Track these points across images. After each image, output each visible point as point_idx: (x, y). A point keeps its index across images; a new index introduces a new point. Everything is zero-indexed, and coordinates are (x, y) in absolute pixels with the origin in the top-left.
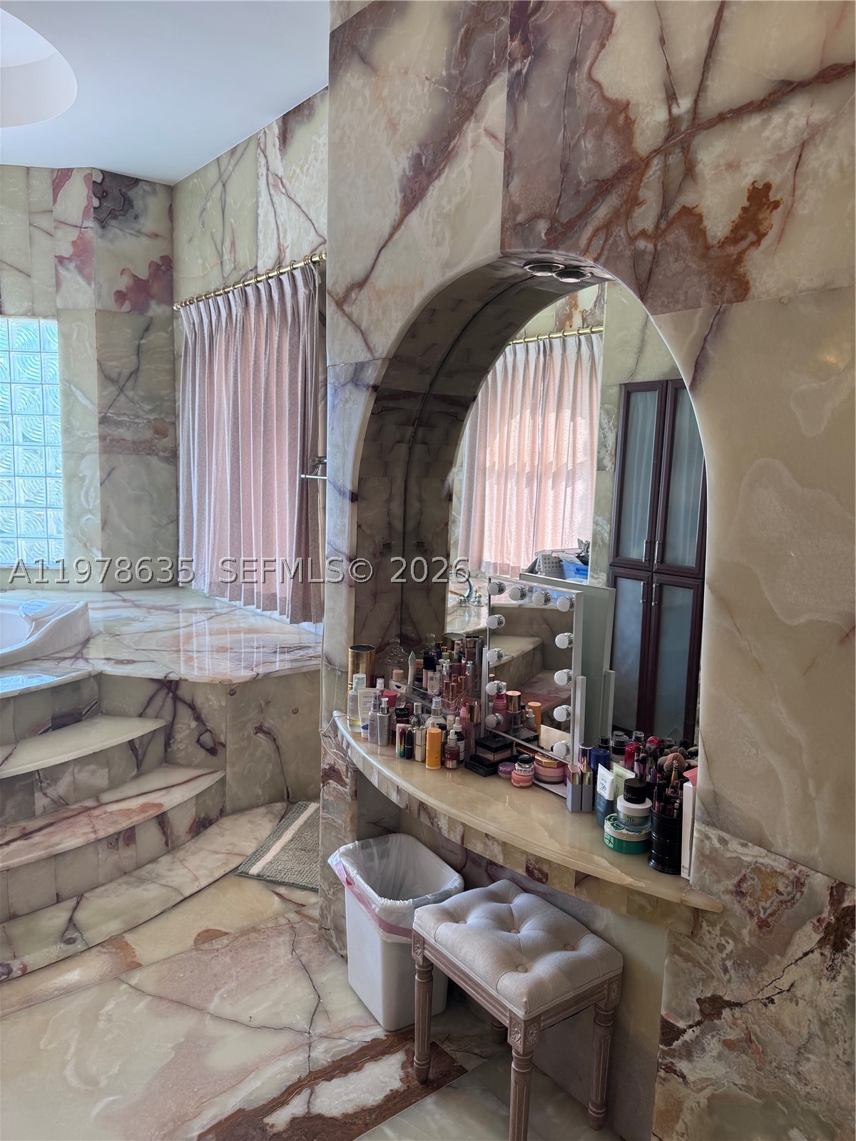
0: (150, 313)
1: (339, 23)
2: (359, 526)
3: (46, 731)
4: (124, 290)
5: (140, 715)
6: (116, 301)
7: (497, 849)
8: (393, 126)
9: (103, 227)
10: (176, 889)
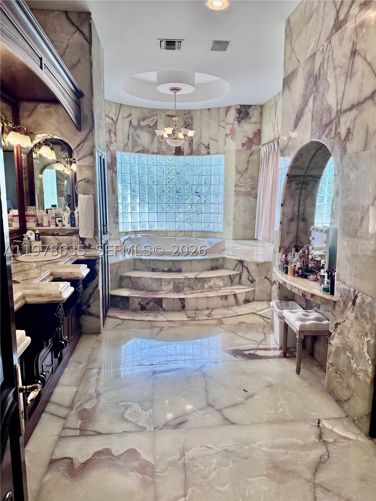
0: (253, 149)
1: (285, 77)
2: (283, 213)
3: (209, 270)
4: (245, 142)
5: (234, 270)
6: (242, 146)
7: (297, 290)
8: (293, 106)
9: (239, 123)
10: (237, 313)
